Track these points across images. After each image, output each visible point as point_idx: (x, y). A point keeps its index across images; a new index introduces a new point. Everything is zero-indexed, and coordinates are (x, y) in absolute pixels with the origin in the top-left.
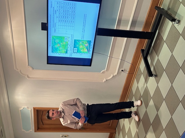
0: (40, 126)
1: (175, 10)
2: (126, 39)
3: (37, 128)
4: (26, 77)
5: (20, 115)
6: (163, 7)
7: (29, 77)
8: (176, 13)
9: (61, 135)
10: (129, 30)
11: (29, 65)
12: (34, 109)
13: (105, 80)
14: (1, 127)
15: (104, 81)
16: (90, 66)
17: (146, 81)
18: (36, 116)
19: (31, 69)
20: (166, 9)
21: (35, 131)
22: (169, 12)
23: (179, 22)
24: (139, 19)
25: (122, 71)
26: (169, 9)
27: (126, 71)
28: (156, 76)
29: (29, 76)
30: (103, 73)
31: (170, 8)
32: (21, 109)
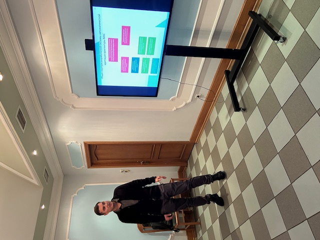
0: (94, 162)
1: (280, 20)
2: (203, 59)
3: (90, 164)
4: (71, 107)
5: (68, 151)
6: (260, 11)
7: (74, 108)
8: (280, 25)
9: (121, 171)
10: (208, 47)
11: (72, 93)
12: (85, 143)
13: (175, 108)
14: (45, 167)
15: (173, 110)
16: (156, 96)
17: (230, 113)
18: (88, 151)
19: (76, 97)
20: (265, 15)
21: (88, 168)
22: (270, 22)
23: (285, 39)
24: (224, 29)
25: (198, 96)
26: (269, 16)
27: (203, 97)
28: (244, 110)
29: (74, 106)
30: (172, 100)
31: (271, 16)
32: (68, 144)
